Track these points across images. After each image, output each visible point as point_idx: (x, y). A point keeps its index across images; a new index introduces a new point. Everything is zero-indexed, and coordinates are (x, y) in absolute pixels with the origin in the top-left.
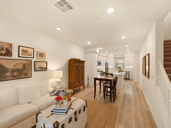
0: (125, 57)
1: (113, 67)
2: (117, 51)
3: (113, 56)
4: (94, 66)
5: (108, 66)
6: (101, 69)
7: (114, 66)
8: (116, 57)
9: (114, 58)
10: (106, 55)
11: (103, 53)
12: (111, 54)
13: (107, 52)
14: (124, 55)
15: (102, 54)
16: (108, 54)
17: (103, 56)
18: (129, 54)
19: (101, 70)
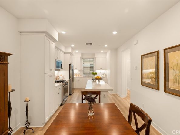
0: (96, 58)
1: (79, 72)
2: (91, 44)
3: (80, 56)
4: (47, 71)
5: (73, 70)
6: (61, 76)
7: (81, 70)
8: (84, 57)
9: (81, 58)
10: (70, 50)
11: (66, 47)
12: (77, 52)
13: (73, 46)
14: (94, 54)
15: (63, 49)
16: (73, 49)
17: (65, 53)
18: (102, 53)
19: (61, 79)
